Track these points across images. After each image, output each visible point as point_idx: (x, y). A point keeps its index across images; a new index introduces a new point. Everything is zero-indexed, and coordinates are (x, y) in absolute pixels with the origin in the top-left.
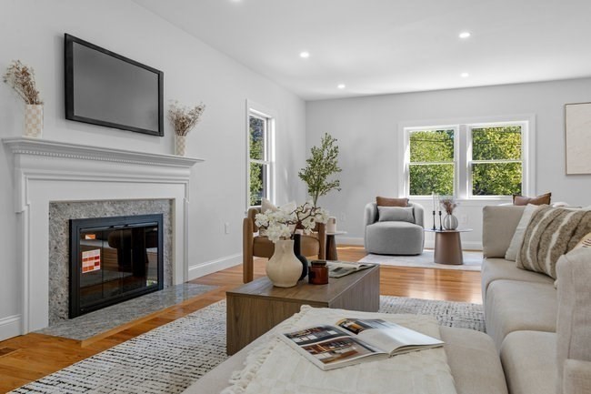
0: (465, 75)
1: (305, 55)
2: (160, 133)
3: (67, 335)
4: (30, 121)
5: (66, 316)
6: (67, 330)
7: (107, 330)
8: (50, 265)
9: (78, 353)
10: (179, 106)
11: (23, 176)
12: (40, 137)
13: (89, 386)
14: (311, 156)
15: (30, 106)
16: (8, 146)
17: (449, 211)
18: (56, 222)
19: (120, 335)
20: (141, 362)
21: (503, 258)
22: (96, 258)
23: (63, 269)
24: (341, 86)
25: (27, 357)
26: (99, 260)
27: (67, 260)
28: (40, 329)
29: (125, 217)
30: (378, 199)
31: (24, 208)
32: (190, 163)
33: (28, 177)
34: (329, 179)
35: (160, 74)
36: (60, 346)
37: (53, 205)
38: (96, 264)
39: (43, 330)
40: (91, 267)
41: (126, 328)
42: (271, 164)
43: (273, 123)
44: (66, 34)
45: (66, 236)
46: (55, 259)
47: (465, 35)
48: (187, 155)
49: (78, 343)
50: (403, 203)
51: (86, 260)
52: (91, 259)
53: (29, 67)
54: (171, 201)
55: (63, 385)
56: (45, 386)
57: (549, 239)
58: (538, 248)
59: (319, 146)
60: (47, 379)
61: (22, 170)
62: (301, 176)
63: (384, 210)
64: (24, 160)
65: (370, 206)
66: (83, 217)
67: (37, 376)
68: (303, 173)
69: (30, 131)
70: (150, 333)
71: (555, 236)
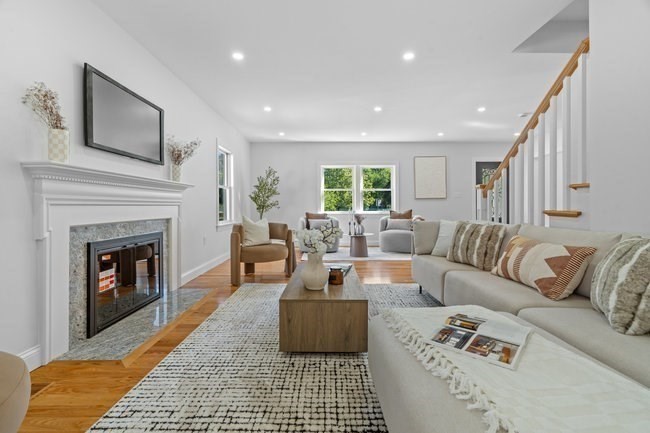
0: (364, 134)
1: (268, 109)
2: (161, 161)
3: (98, 356)
4: (56, 146)
5: (84, 337)
6: (94, 352)
7: (139, 345)
8: (70, 288)
9: (127, 374)
10: (176, 140)
11: (45, 202)
12: (67, 163)
13: (171, 409)
14: (258, 184)
15: (56, 131)
16: (29, 171)
17: (359, 223)
18: (75, 246)
19: (156, 348)
20: (201, 371)
21: (430, 254)
22: (112, 277)
23: (81, 291)
24: (282, 134)
25: (70, 390)
26: (114, 279)
27: (85, 282)
28: (60, 354)
29: (134, 237)
30: (307, 214)
31: (46, 235)
32: (182, 188)
33: (50, 202)
34: (272, 199)
35: (161, 112)
36: (100, 370)
37: (73, 229)
38: (111, 282)
39: (65, 355)
40: (107, 286)
41: (158, 339)
42: (230, 188)
43: (232, 157)
44: (86, 64)
45: (83, 259)
46: (74, 283)
47: (378, 109)
48: (182, 181)
49: (118, 363)
50: (323, 217)
51: (103, 279)
52: (107, 278)
53: (53, 90)
54: (168, 221)
55: (140, 414)
56: (118, 420)
57: (474, 243)
58: (467, 249)
59: (264, 176)
60: (115, 411)
61: (45, 196)
62: (252, 198)
63: (313, 222)
64: (46, 185)
65: (303, 219)
66: (99, 240)
67: (100, 410)
68: (253, 195)
69: (56, 156)
70: (187, 341)
71: (478, 241)
